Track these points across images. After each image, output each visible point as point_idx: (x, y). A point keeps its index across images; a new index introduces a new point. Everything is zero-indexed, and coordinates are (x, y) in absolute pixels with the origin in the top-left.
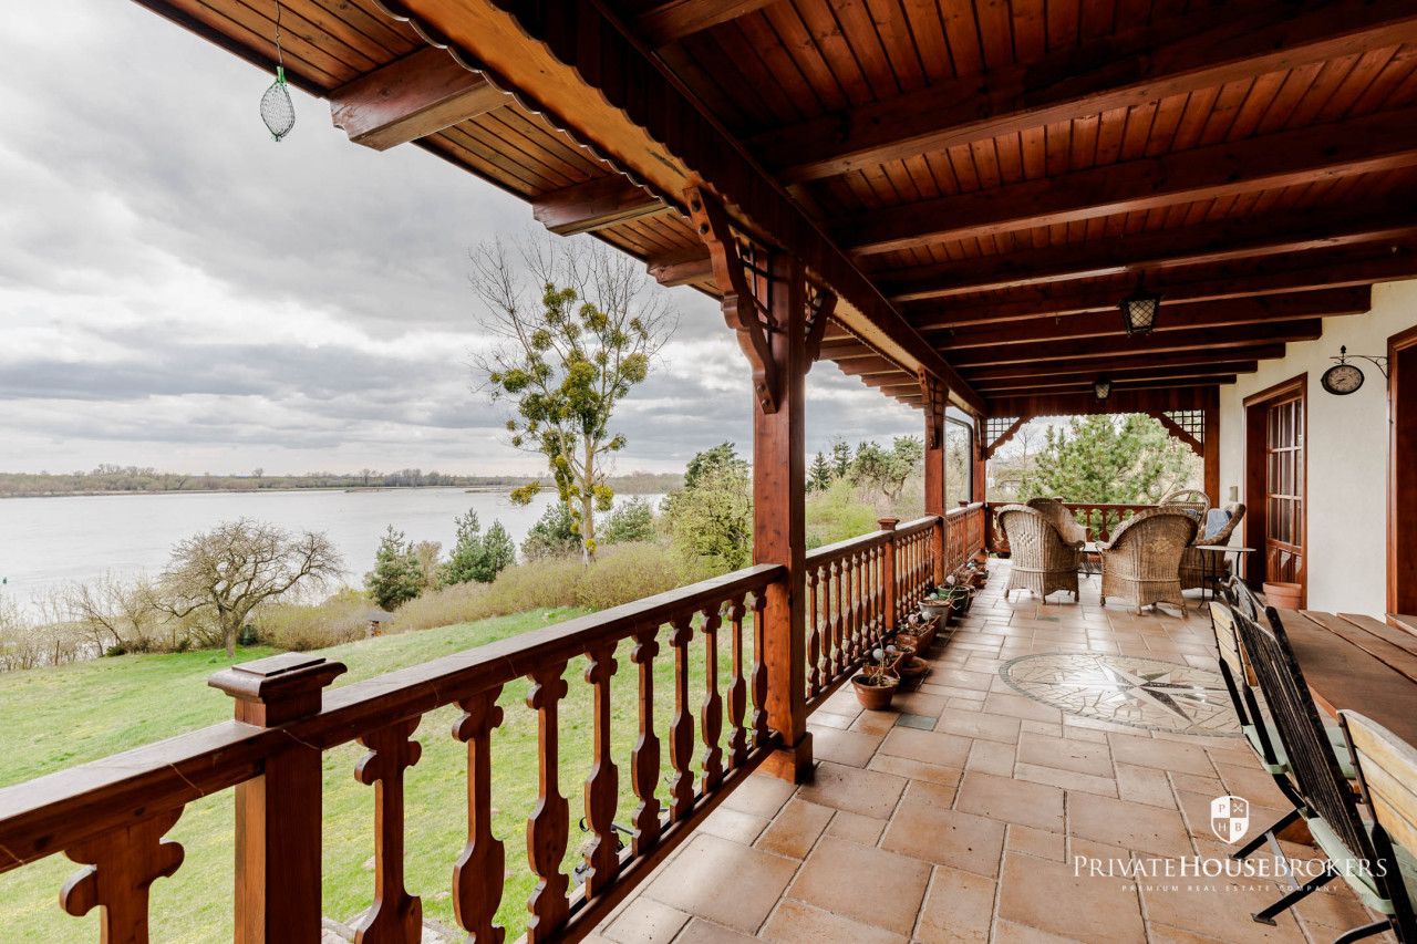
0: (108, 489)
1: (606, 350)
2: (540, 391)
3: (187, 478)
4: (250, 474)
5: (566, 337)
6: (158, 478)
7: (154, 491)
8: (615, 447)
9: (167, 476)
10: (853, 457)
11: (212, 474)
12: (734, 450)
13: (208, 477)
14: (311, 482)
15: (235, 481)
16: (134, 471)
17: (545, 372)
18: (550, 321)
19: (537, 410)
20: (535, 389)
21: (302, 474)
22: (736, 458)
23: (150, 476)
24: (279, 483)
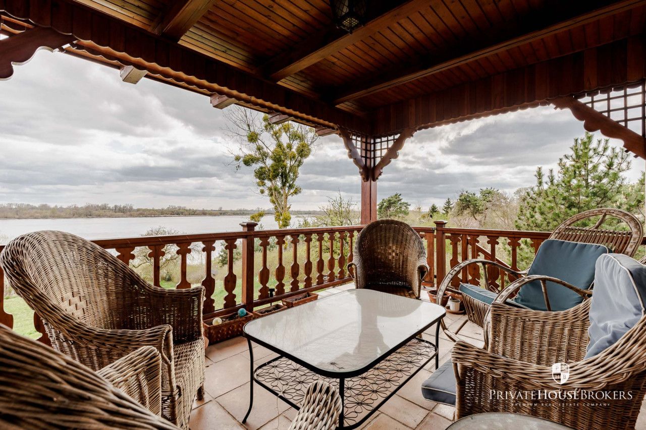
0: (171, 214)
1: (291, 142)
2: (263, 165)
3: (196, 211)
4: (218, 209)
5: (274, 137)
6: (187, 211)
7: (185, 215)
8: (296, 193)
9: (190, 209)
10: (454, 202)
11: (205, 209)
12: (401, 197)
13: (203, 210)
14: (238, 212)
15: (212, 212)
16: (180, 208)
17: (265, 155)
18: (267, 129)
19: (261, 175)
20: (260, 164)
21: (235, 209)
22: (402, 201)
23: (185, 210)
24: (227, 213)
